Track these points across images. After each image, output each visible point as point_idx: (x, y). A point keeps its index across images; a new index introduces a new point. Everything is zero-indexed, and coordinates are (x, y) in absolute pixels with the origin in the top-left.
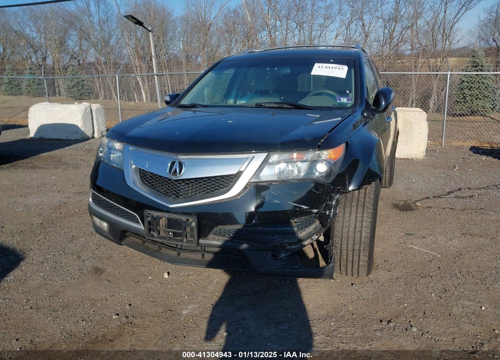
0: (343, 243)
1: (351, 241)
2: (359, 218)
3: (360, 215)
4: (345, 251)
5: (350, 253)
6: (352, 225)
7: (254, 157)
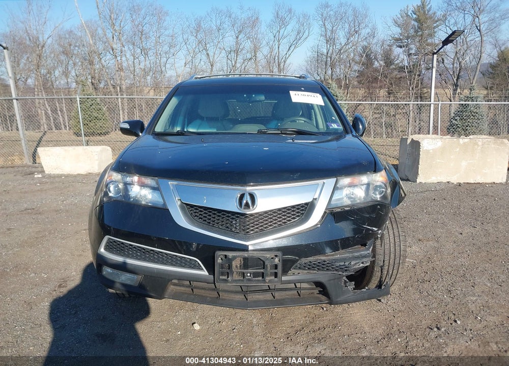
0: (385, 259)
1: (392, 256)
2: (396, 234)
3: (396, 231)
4: (387, 267)
5: (391, 267)
6: (392, 241)
7: (324, 183)
